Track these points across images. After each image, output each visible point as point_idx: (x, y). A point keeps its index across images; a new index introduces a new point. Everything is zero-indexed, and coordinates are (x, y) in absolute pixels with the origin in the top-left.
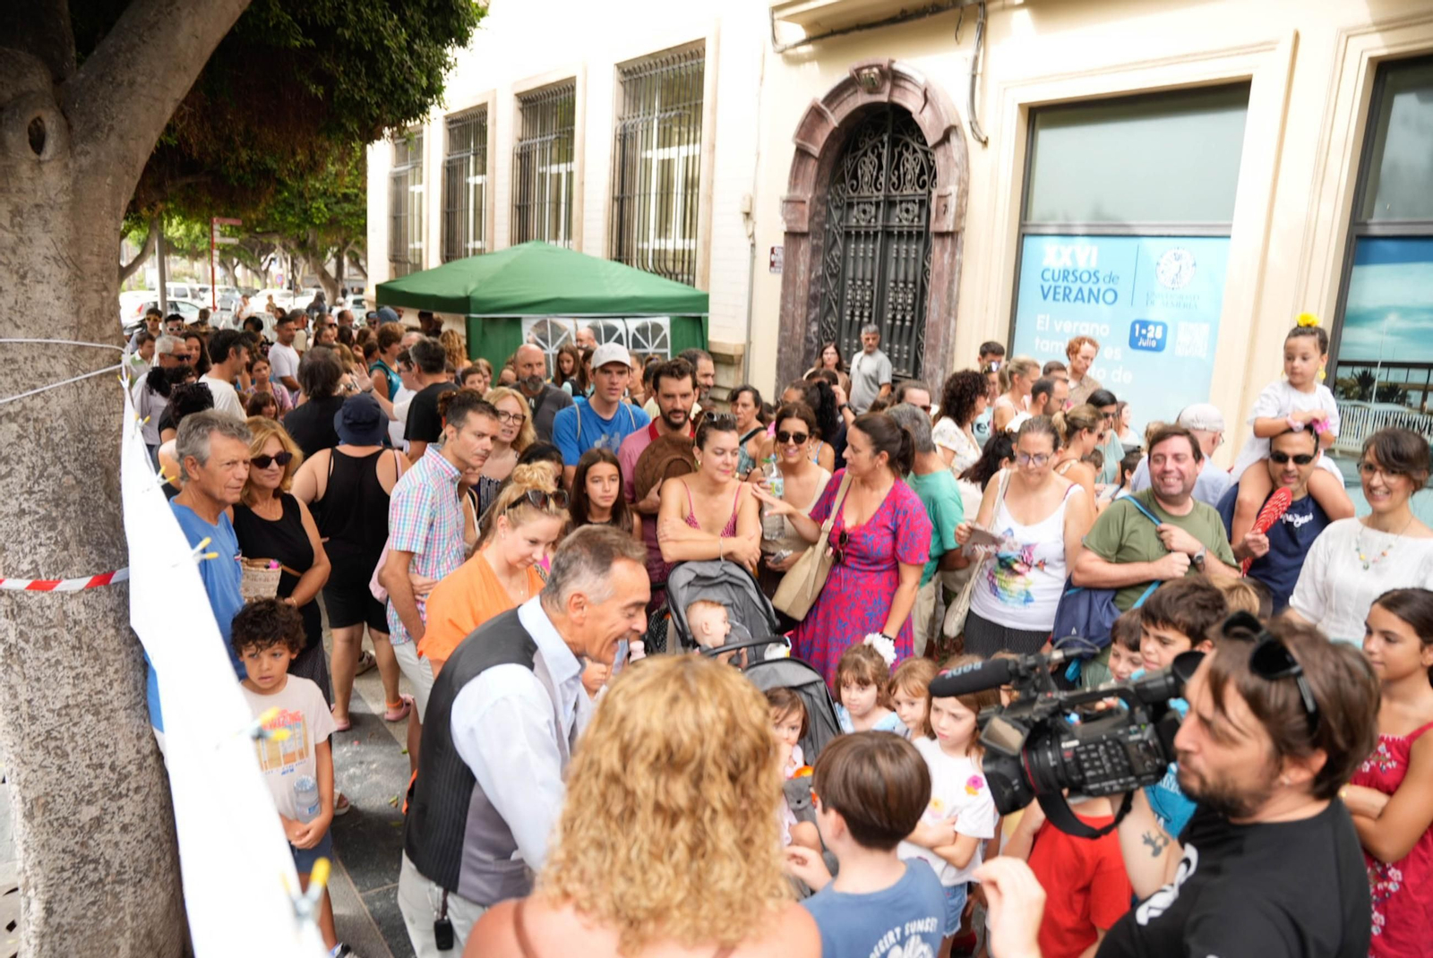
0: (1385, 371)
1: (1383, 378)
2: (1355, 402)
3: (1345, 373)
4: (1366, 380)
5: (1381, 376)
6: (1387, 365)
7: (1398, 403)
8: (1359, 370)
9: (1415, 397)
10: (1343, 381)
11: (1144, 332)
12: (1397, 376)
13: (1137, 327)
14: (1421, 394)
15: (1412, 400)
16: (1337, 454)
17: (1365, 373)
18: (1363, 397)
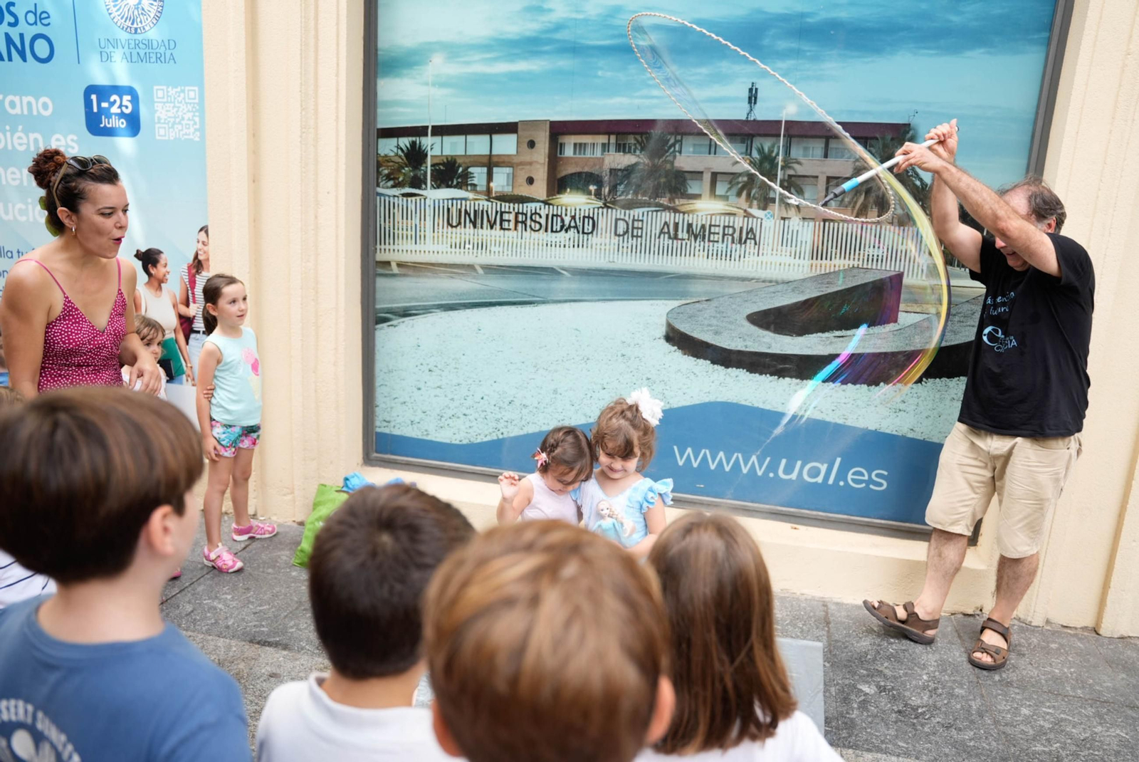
0: (437, 139)
1: (437, 152)
2: (408, 190)
3: (388, 147)
4: (415, 156)
5: (436, 148)
6: (440, 131)
7: (459, 186)
8: (405, 142)
9: (479, 174)
10: (387, 159)
11: (105, 105)
12: (452, 147)
13: (94, 97)
14: (485, 170)
15: (475, 181)
16: (395, 269)
17: (413, 144)
18: (417, 182)
